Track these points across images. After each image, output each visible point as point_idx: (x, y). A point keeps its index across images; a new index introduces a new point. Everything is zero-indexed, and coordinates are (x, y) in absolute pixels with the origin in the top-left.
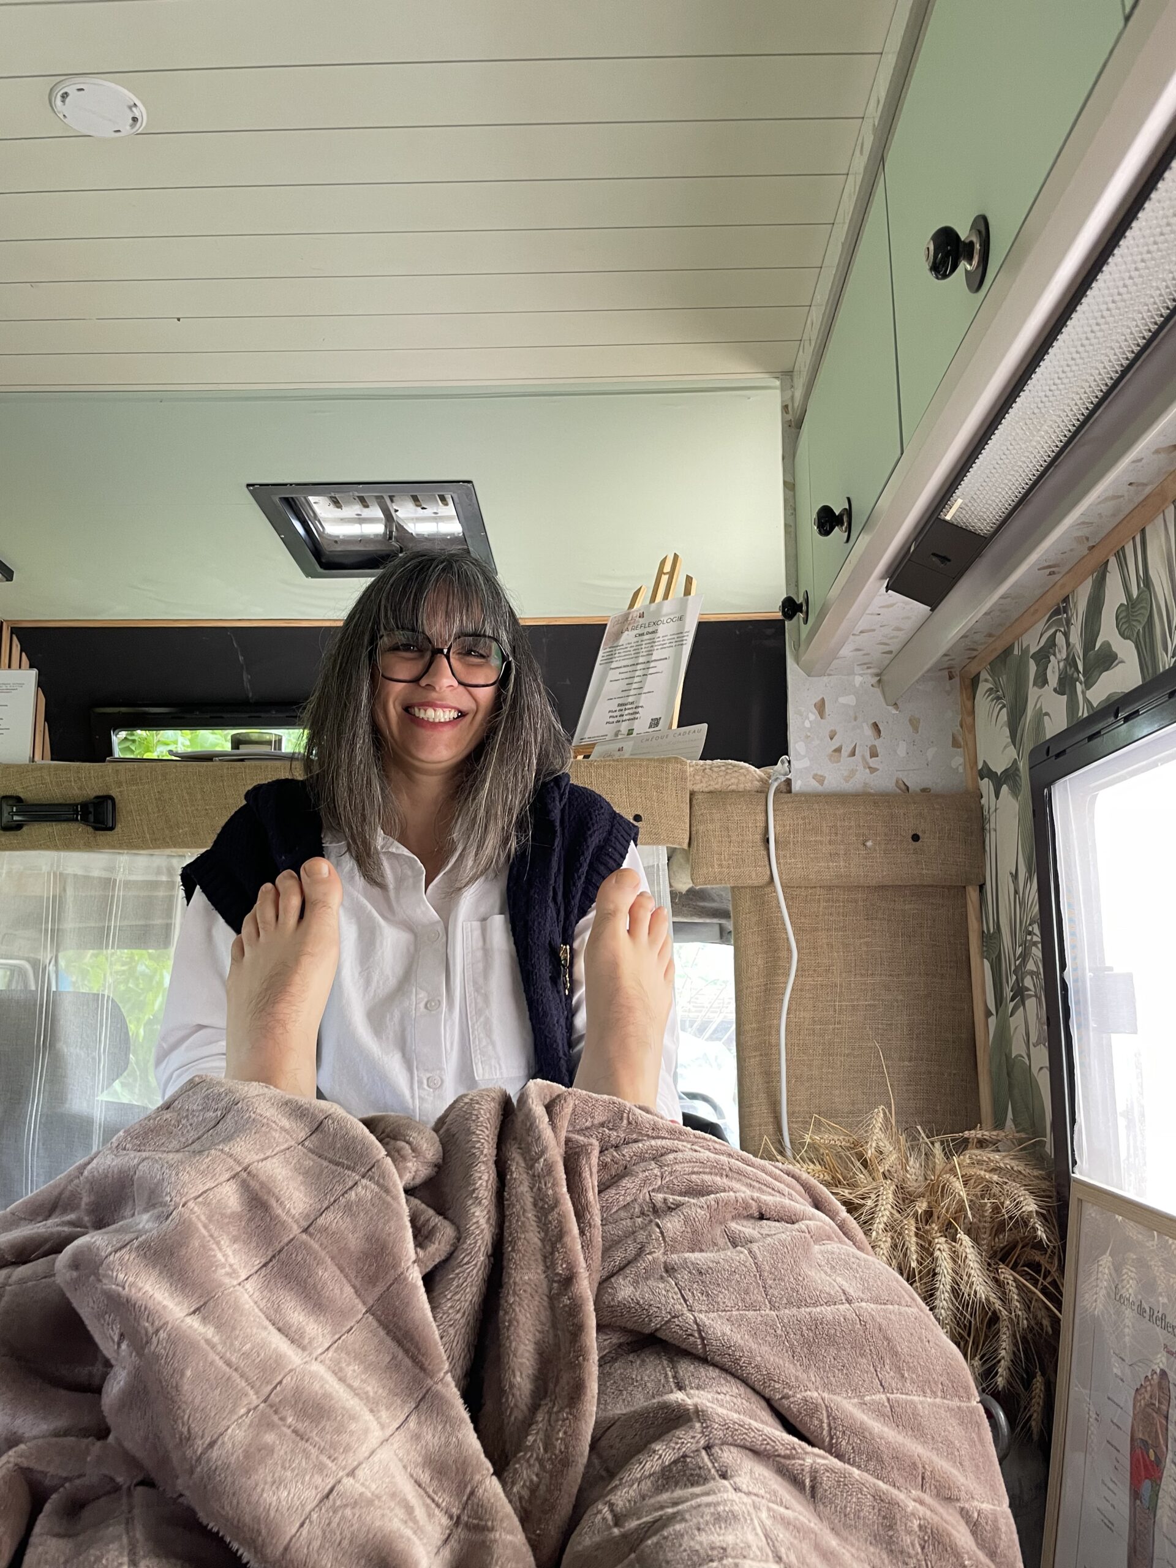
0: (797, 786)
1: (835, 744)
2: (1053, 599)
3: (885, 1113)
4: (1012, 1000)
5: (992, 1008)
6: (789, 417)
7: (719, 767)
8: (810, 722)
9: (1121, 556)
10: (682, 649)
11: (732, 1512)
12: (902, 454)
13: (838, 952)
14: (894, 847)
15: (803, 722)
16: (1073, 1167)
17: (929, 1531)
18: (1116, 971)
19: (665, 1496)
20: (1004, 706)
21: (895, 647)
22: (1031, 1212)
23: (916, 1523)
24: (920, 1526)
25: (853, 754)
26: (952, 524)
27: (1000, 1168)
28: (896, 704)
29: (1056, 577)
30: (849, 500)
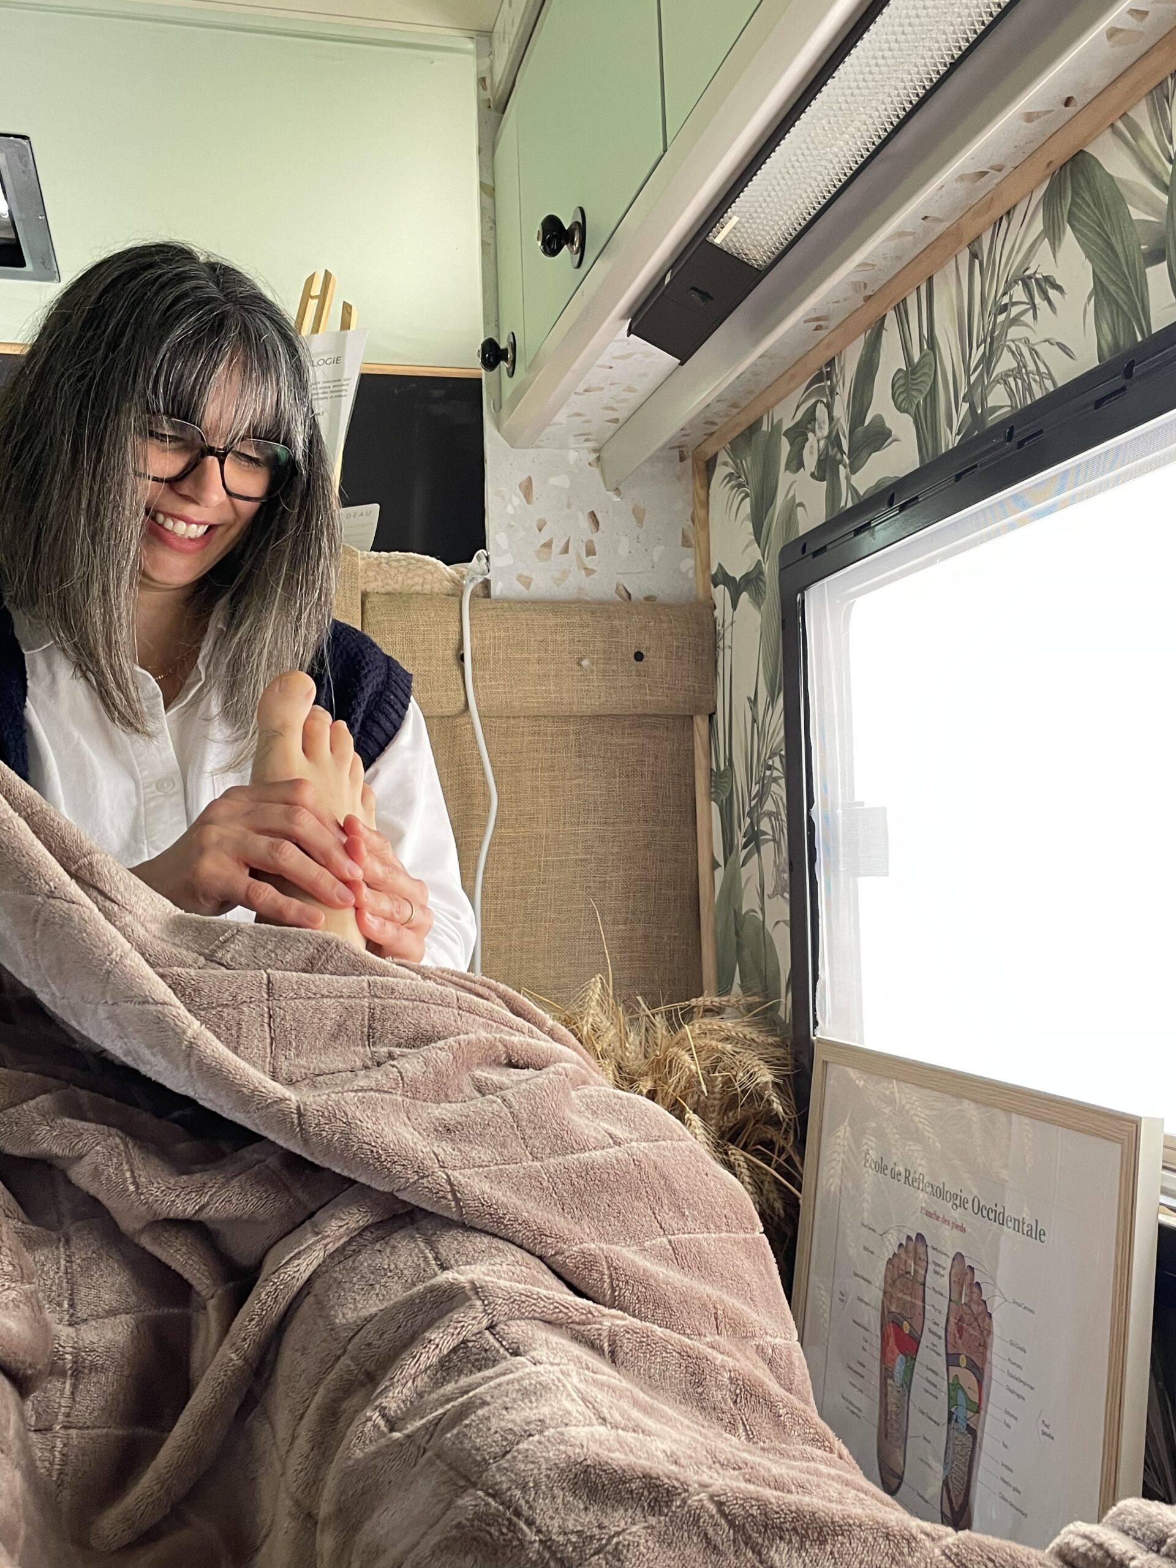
0: (497, 589)
1: (544, 537)
2: (817, 362)
3: (602, 983)
4: (745, 846)
5: (721, 860)
6: (488, 95)
7: (398, 561)
8: (514, 507)
9: (901, 310)
10: (340, 402)
11: (541, 1384)
12: (665, 151)
13: (544, 797)
14: (614, 667)
15: (505, 507)
16: (814, 1028)
17: (741, 1383)
18: (866, 806)
19: (449, 1388)
20: (747, 495)
21: (622, 415)
22: (767, 1082)
23: (727, 1375)
24: (730, 1378)
25: (566, 550)
26: (722, 250)
27: (733, 1037)
28: (617, 489)
29: (823, 333)
30: (582, 210)
